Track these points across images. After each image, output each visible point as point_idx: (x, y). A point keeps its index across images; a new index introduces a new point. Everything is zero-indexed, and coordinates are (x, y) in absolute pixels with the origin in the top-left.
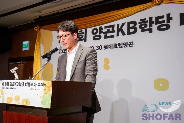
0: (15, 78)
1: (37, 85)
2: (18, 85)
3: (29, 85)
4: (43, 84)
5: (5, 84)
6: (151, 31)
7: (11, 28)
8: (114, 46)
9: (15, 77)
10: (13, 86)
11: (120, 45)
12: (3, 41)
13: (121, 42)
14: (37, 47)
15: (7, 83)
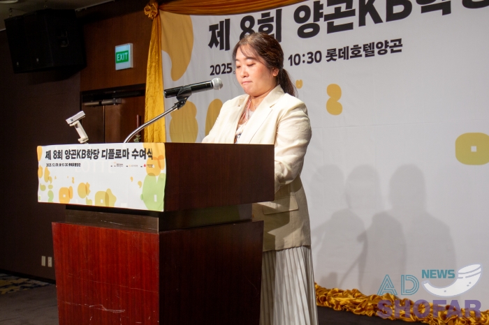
0: (79, 140)
1: (131, 154)
2: (84, 156)
3: (111, 155)
4: (145, 151)
5: (52, 155)
6: (446, 9)
7: (84, 10)
8: (353, 53)
10: (72, 158)
11: (369, 50)
12: (63, 46)
13: (371, 42)
14: (154, 60)
15: (59, 152)
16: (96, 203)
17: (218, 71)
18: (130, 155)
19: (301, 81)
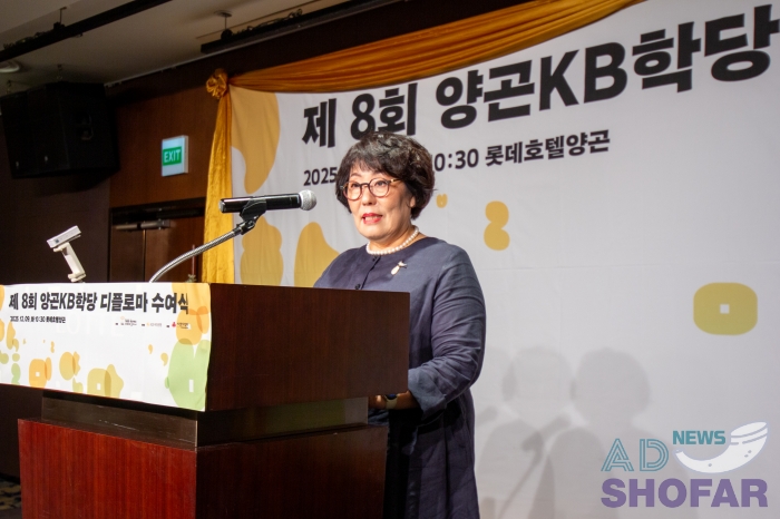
0: (70, 276)
1: (150, 302)
2: (71, 304)
3: (117, 303)
4: (174, 299)
5: (20, 301)
6: (684, 82)
7: (117, 84)
8: (528, 152)
9: (71, 272)
10: (53, 308)
11: (555, 148)
12: (84, 138)
13: (559, 135)
14: (219, 161)
15: (31, 297)
16: (89, 389)
17: (315, 180)
18: (149, 306)
19: (445, 196)
